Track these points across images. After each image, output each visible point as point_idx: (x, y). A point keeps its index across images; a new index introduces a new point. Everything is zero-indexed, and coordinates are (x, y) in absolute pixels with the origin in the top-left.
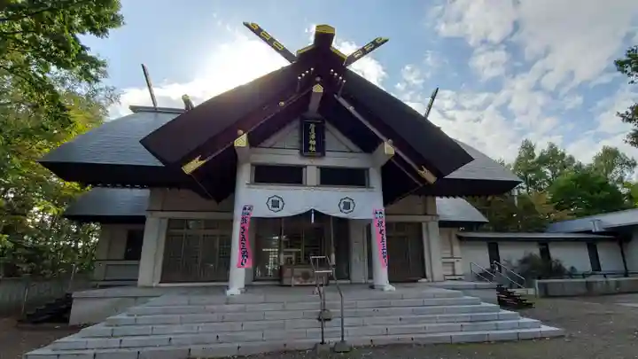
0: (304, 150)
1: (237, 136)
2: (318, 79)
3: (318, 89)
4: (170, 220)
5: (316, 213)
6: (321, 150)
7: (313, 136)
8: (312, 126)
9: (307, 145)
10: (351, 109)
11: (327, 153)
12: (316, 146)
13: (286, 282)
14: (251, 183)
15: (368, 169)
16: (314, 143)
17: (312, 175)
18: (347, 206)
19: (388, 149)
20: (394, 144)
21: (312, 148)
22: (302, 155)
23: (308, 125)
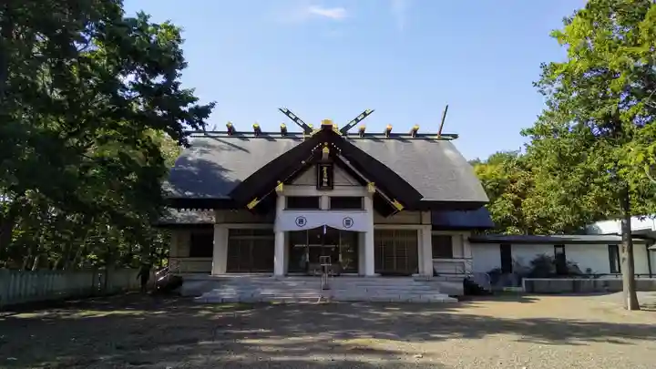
0: (320, 186)
1: (277, 185)
2: (326, 144)
3: (326, 150)
4: (230, 230)
5: (328, 227)
6: (331, 186)
7: (325, 176)
8: (325, 169)
9: (322, 183)
10: (348, 163)
11: (336, 187)
12: (328, 183)
14: (285, 210)
16: (326, 180)
17: (325, 203)
18: (348, 223)
19: (372, 188)
20: (377, 185)
21: (325, 185)
22: (317, 189)
23: (322, 168)
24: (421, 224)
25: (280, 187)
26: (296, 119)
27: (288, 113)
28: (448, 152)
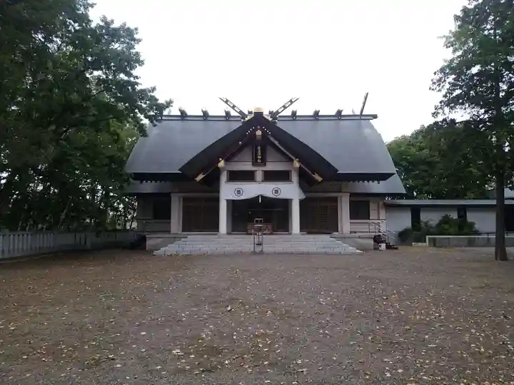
0: (255, 163)
1: (219, 162)
2: (258, 127)
3: (259, 133)
4: (184, 198)
5: (262, 197)
6: (264, 162)
7: (259, 154)
8: (259, 148)
9: (256, 161)
10: (276, 143)
11: (267, 163)
12: (261, 159)
13: (249, 232)
14: (227, 182)
15: (291, 171)
16: (260, 157)
17: (259, 176)
18: (276, 192)
19: (297, 164)
20: (299, 161)
21: (259, 161)
22: (253, 165)
23: (256, 147)
24: (341, 192)
25: (221, 164)
26: (234, 107)
27: (227, 102)
28: (367, 131)
